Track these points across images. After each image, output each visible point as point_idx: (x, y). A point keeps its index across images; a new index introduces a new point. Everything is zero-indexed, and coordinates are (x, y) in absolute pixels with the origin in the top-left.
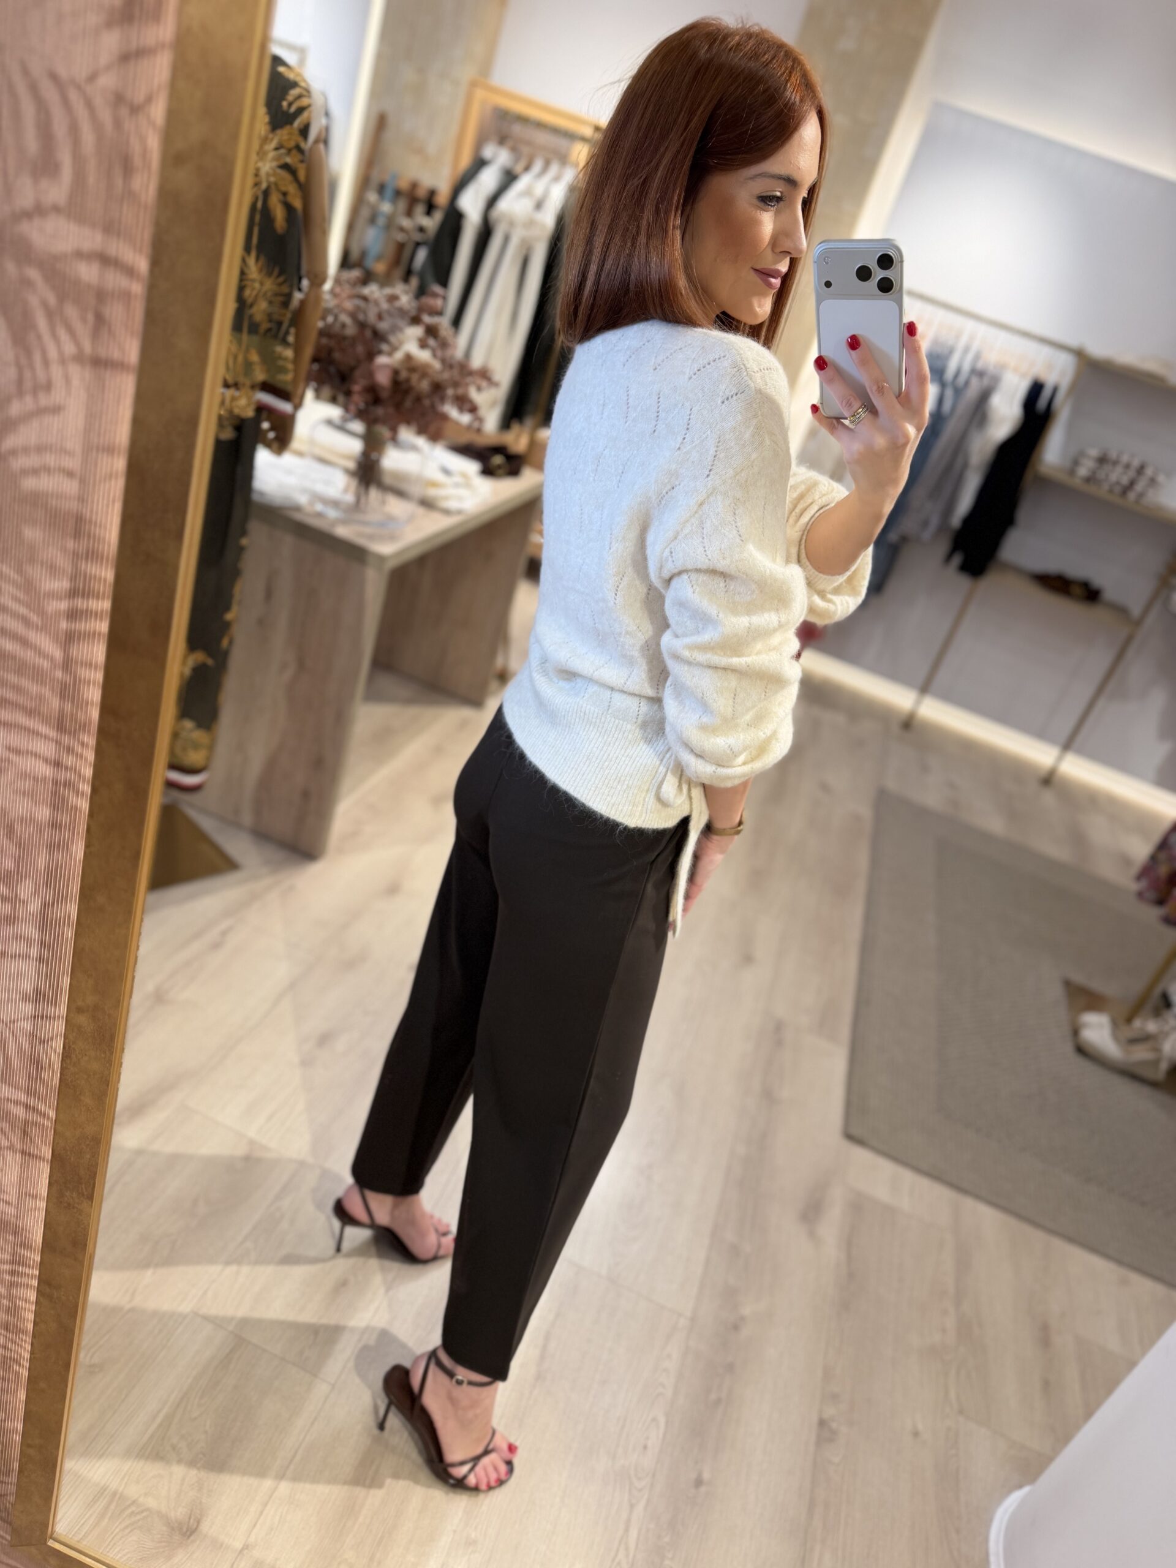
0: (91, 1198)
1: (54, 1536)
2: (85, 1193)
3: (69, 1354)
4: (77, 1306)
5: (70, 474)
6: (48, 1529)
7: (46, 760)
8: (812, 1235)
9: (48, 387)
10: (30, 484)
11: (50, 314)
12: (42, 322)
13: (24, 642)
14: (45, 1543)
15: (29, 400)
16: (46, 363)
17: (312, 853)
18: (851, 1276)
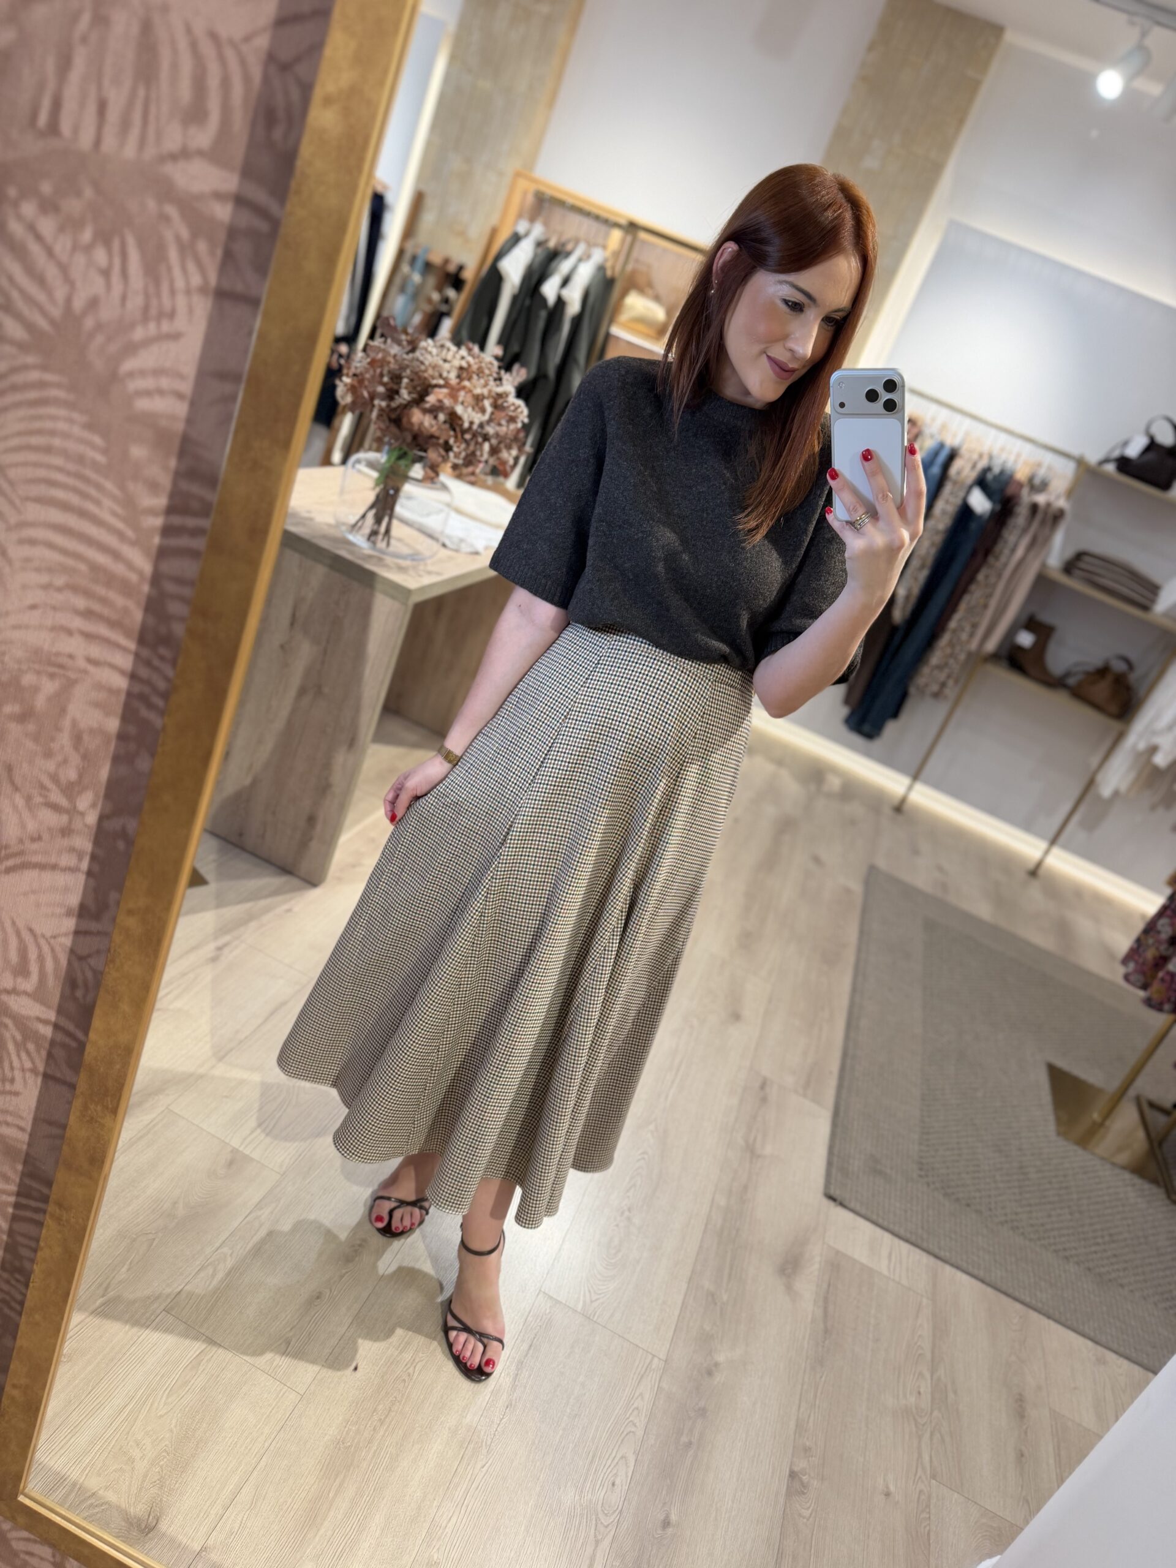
0: (114, 1111)
1: (26, 1491)
2: (110, 1106)
3: (70, 1282)
4: (84, 1229)
5: (180, 396)
6: (20, 1482)
7: (122, 672)
8: (789, 1288)
9: (172, 315)
10: (143, 404)
11: (183, 248)
12: (173, 254)
13: (116, 555)
14: (16, 1496)
15: (152, 327)
16: (173, 292)
17: (313, 881)
18: (826, 1331)
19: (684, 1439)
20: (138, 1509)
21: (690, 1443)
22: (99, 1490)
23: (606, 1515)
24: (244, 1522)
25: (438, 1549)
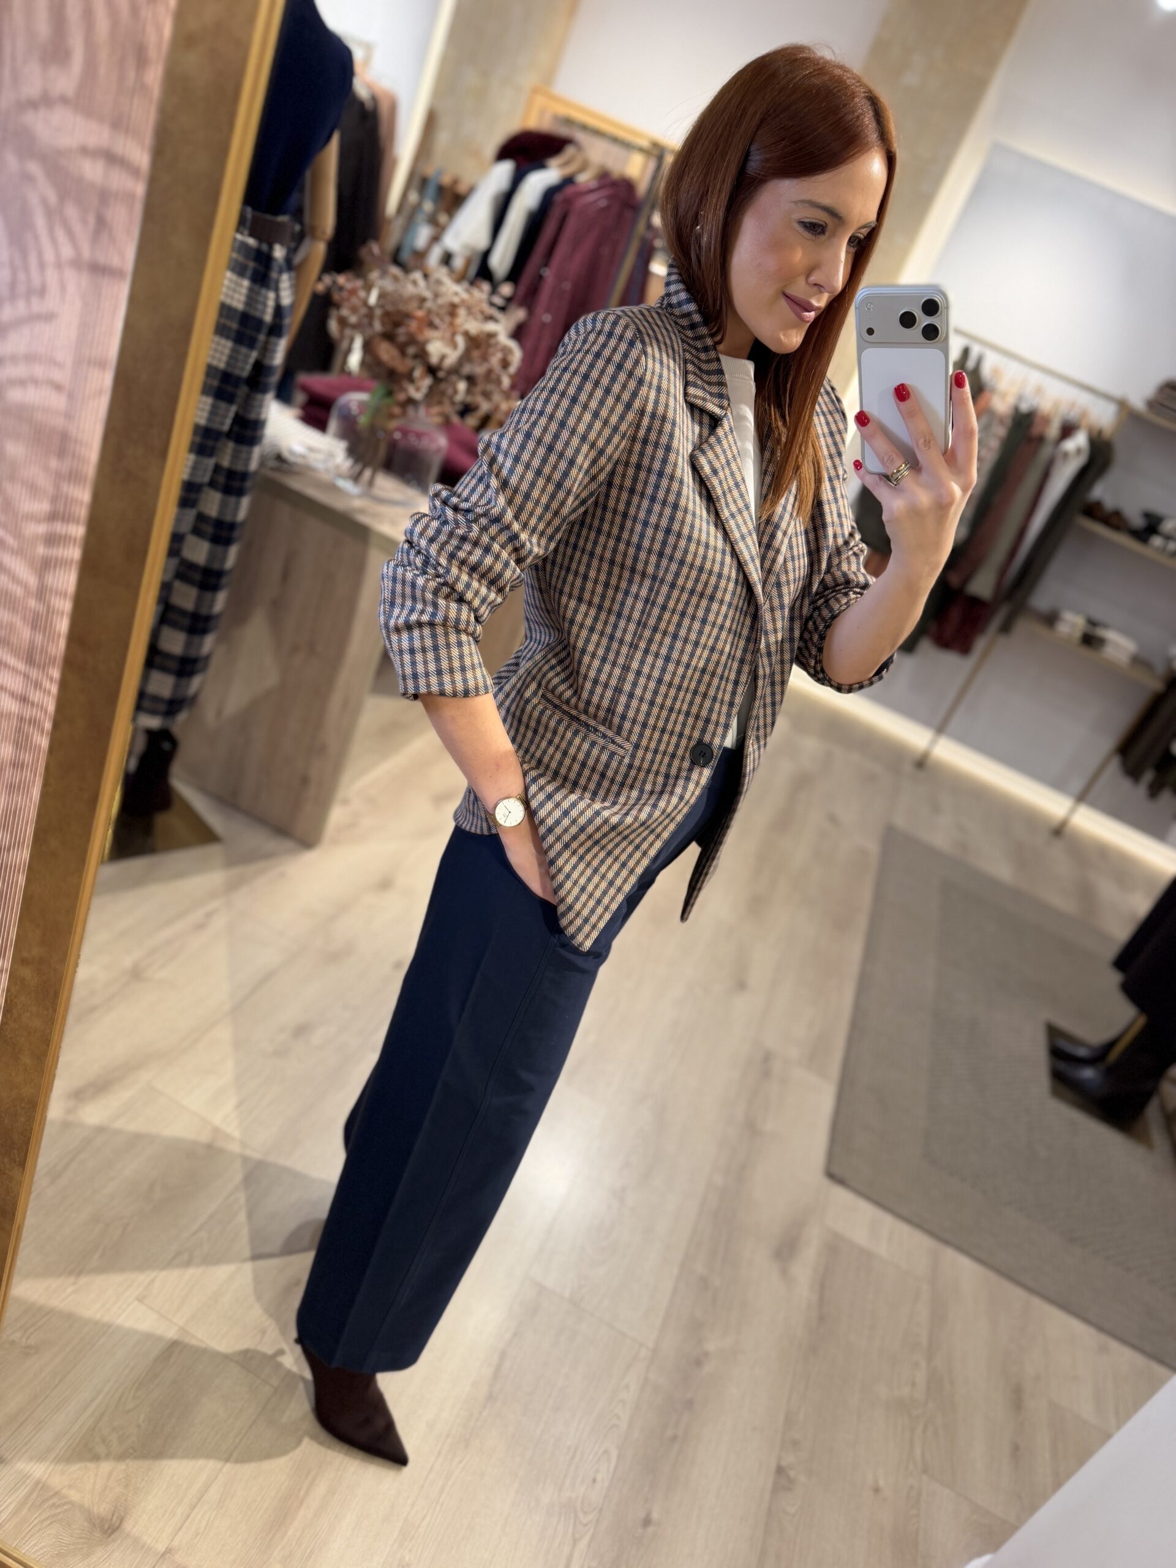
5: (58, 387)
8: (784, 1273)
9: (42, 292)
10: (15, 395)
11: (49, 213)
12: (40, 221)
15: (21, 304)
16: (42, 266)
17: (308, 841)
18: (822, 1319)
19: (669, 1433)
20: (102, 1509)
21: (674, 1438)
22: (62, 1489)
23: (585, 1513)
24: (210, 1522)
25: (410, 1551)
